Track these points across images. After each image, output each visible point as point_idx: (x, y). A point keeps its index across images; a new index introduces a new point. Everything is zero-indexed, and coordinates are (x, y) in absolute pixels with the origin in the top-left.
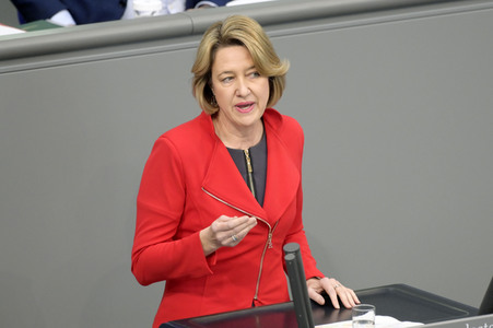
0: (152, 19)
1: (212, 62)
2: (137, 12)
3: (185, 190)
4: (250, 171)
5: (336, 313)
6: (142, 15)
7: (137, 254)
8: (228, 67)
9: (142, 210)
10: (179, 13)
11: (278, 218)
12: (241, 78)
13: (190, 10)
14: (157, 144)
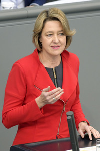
0: (10, 10)
1: (43, 27)
2: (4, 7)
3: (27, 86)
4: (56, 77)
5: (91, 143)
6: (6, 9)
7: (5, 114)
8: (51, 30)
9: (7, 95)
10: (22, 8)
11: (68, 99)
12: (56, 35)
13: (28, 7)
14: (14, 66)
